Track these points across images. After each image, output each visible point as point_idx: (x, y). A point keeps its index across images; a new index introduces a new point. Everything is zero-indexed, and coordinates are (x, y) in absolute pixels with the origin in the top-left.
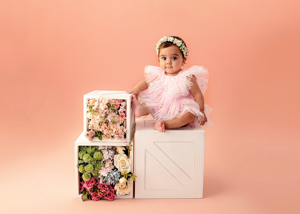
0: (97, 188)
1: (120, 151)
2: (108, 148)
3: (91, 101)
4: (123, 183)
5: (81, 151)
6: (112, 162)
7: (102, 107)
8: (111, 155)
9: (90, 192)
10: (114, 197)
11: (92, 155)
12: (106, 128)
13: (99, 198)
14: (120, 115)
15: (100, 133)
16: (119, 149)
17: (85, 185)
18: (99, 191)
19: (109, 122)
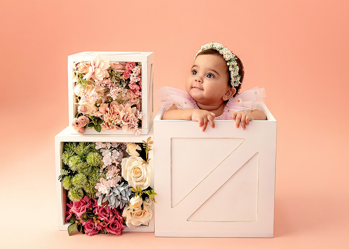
0: (94, 214)
1: (132, 150)
2: (111, 147)
3: (81, 64)
4: (135, 205)
5: (66, 150)
6: (119, 170)
7: (101, 75)
8: (117, 158)
9: (81, 221)
10: (122, 229)
11: (84, 159)
12: (107, 112)
13: (97, 230)
14: (131, 88)
15: (96, 120)
16: (129, 147)
17: (73, 209)
18: (97, 219)
19: (112, 100)
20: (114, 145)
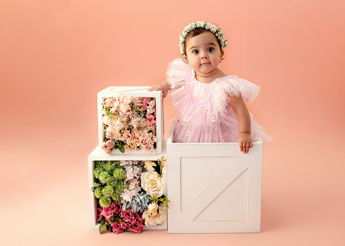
0: (119, 217)
1: (149, 167)
2: (133, 164)
3: (108, 100)
4: (153, 210)
5: (97, 167)
6: (139, 182)
7: (124, 108)
8: (137, 172)
9: (110, 223)
10: (142, 228)
11: (111, 173)
12: (129, 137)
13: (122, 229)
14: (148, 118)
15: (121, 143)
16: (147, 164)
17: (103, 213)
18: (122, 221)
19: (133, 127)
20: (135, 162)
